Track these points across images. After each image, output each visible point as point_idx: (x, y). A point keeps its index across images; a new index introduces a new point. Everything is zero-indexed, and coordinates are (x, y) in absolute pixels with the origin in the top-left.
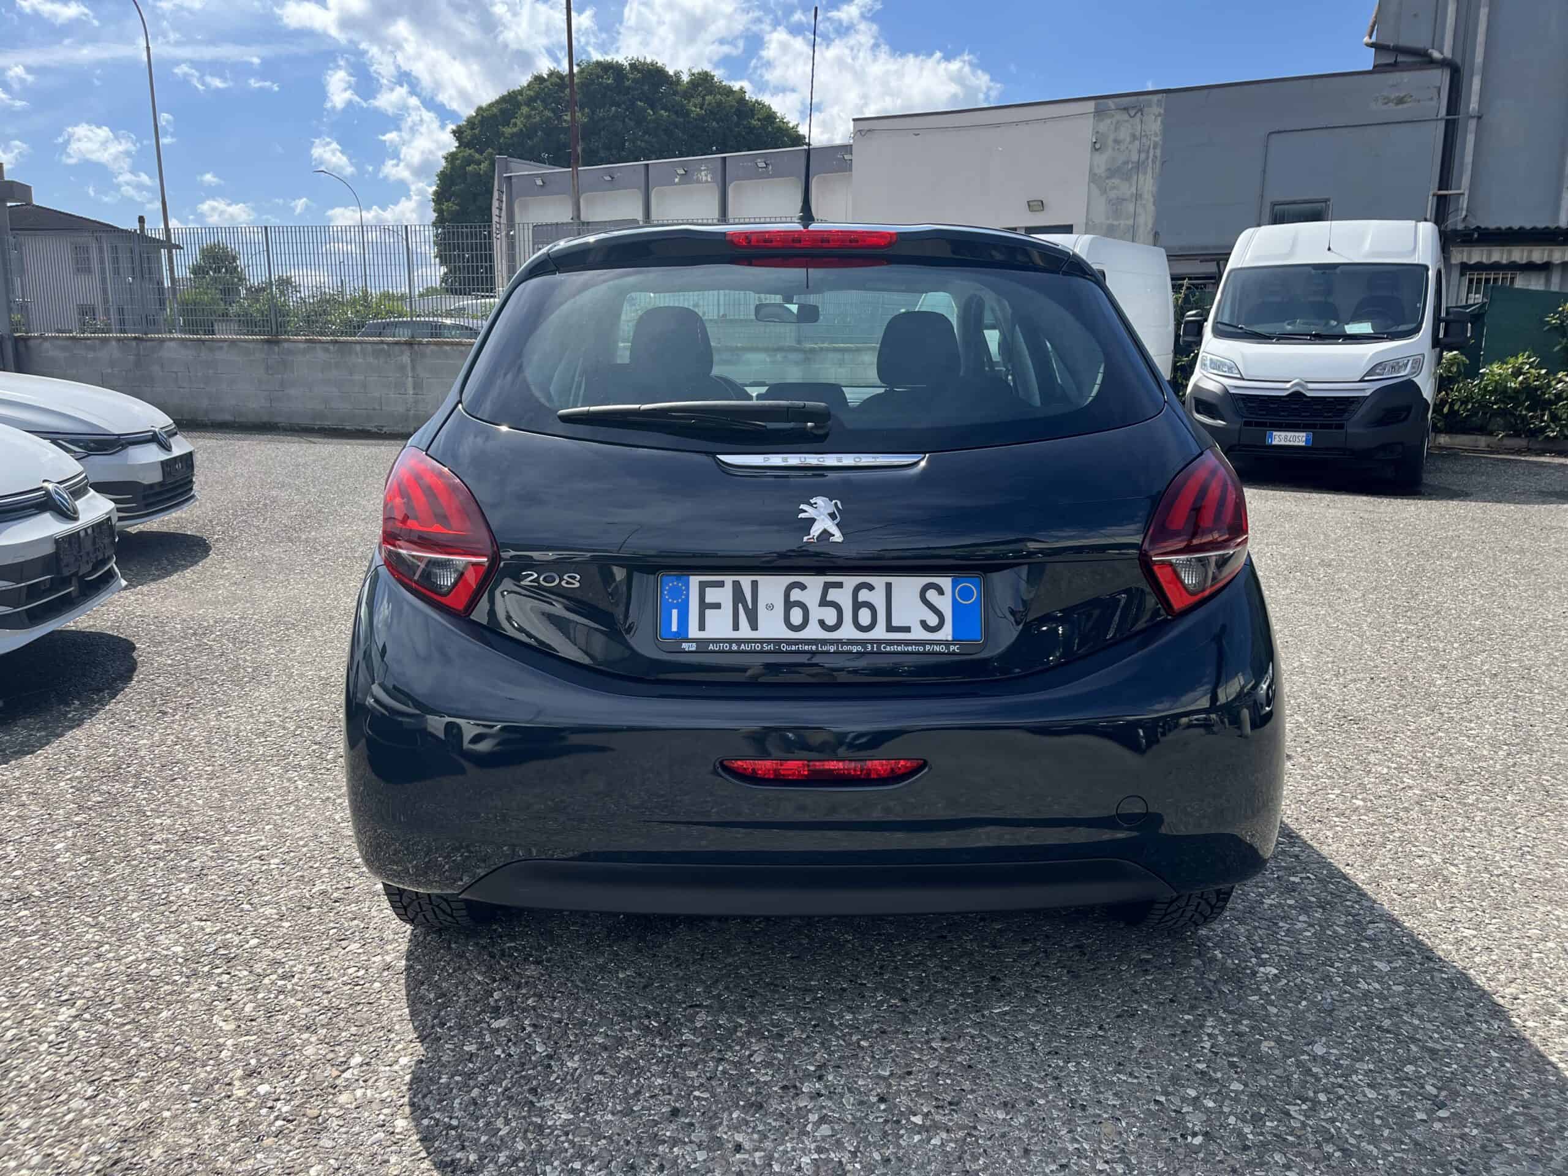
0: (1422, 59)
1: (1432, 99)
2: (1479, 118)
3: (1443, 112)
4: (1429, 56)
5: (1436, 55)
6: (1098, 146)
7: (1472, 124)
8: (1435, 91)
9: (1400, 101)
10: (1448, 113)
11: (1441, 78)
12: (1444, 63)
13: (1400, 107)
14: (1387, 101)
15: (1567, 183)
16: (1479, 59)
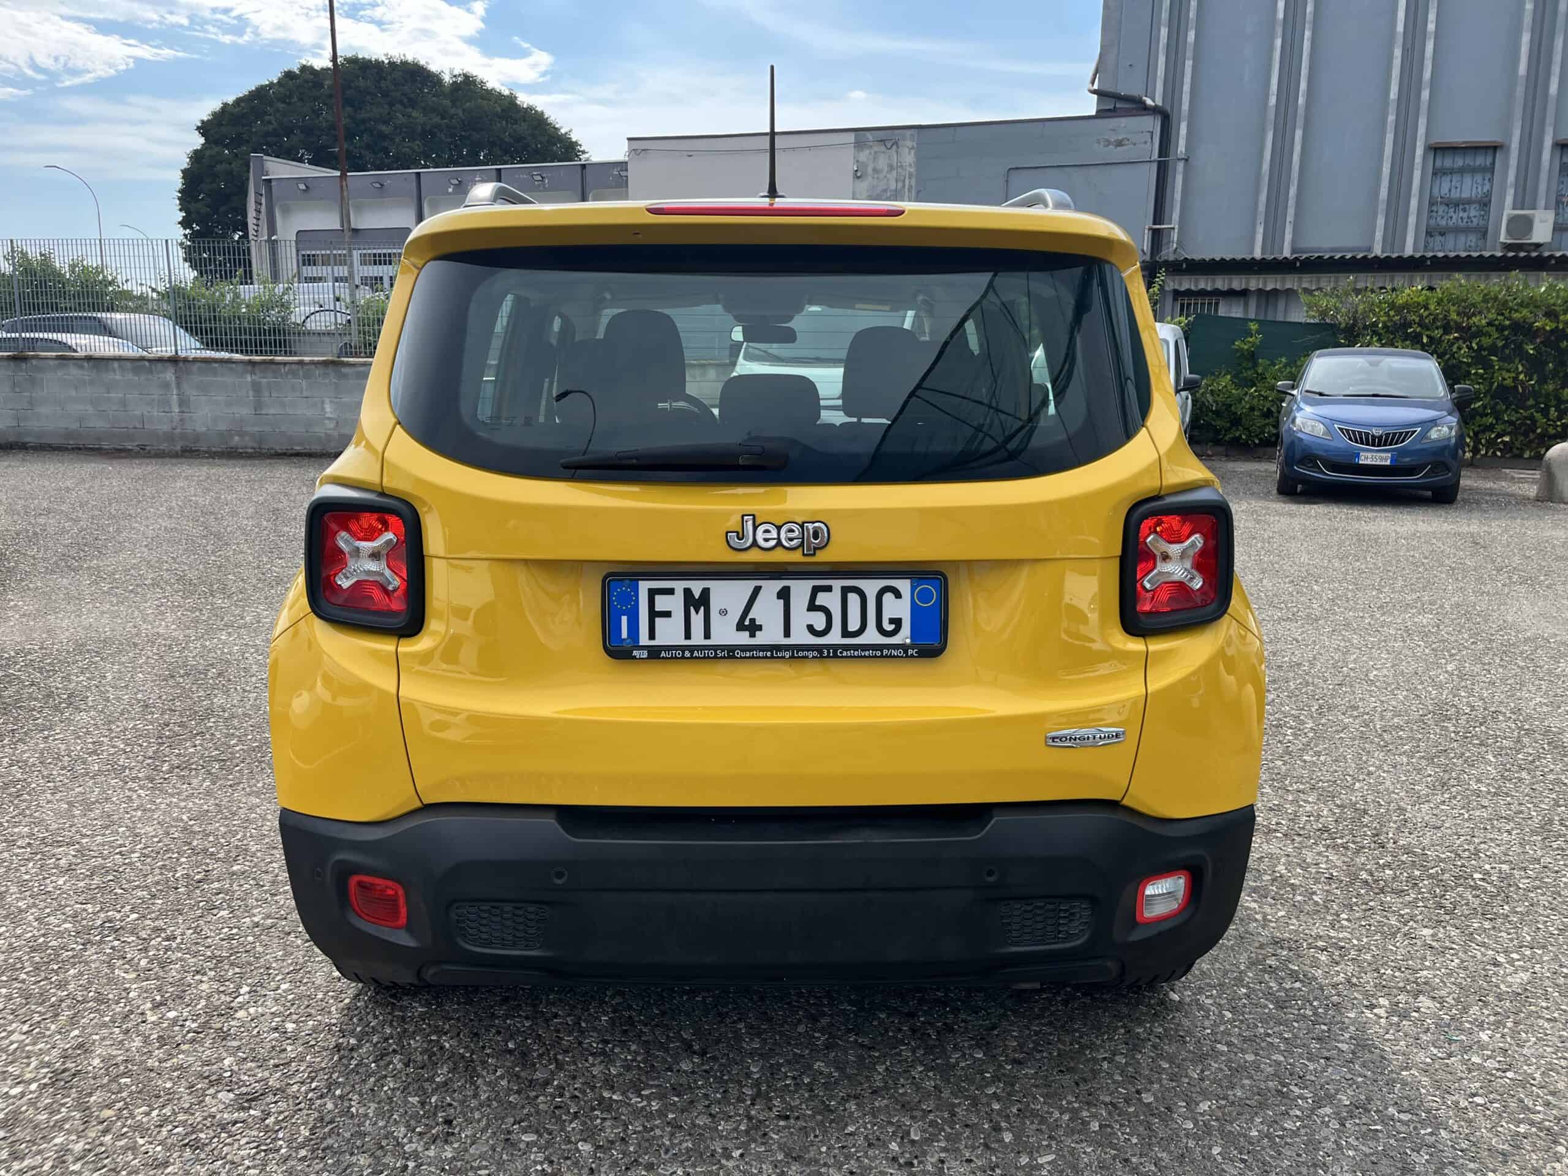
0: (1137, 106)
2: (1186, 160)
3: (1155, 156)
4: (1144, 103)
5: (1149, 102)
6: (859, 174)
7: (1180, 166)
8: (1149, 135)
9: (1119, 144)
10: (1160, 155)
11: (1153, 124)
12: (1155, 110)
13: (1119, 149)
14: (1108, 143)
15: (1261, 218)
16: (1185, 107)
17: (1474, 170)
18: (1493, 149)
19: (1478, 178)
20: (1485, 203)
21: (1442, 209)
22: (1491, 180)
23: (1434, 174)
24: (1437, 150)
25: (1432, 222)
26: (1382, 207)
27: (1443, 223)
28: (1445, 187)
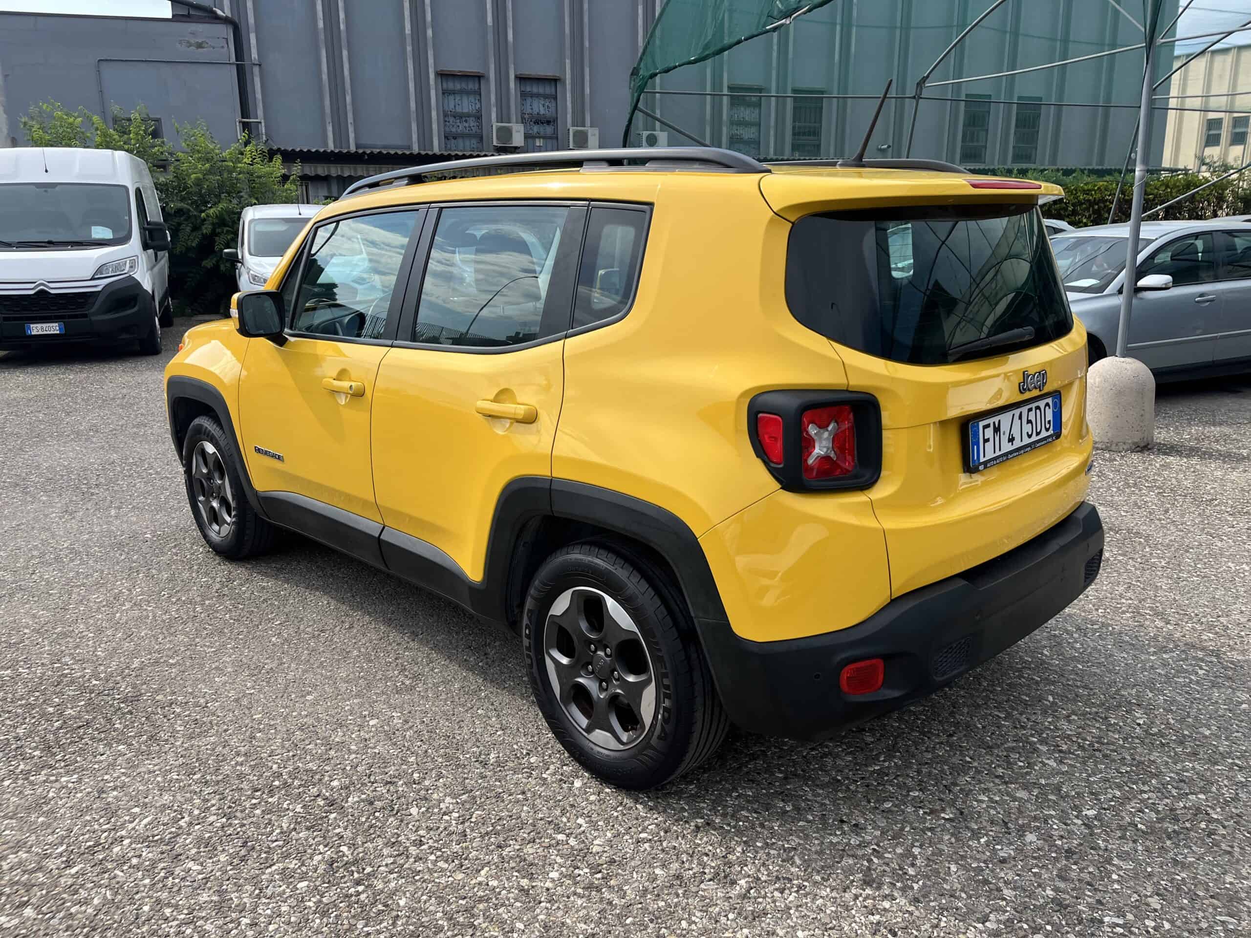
0: (209, 15)
1: (223, 47)
2: (260, 65)
3: (233, 59)
4: (215, 13)
5: (219, 12)
7: (256, 70)
8: (224, 41)
9: (200, 46)
10: (237, 59)
11: (227, 32)
12: (226, 21)
13: (200, 50)
14: (190, 45)
15: (328, 119)
16: (251, 20)
17: (468, 93)
18: (479, 77)
19: (472, 98)
20: (478, 117)
21: (451, 119)
22: (480, 101)
23: (443, 93)
24: (443, 75)
25: (447, 129)
26: (413, 116)
27: (454, 130)
28: (451, 103)
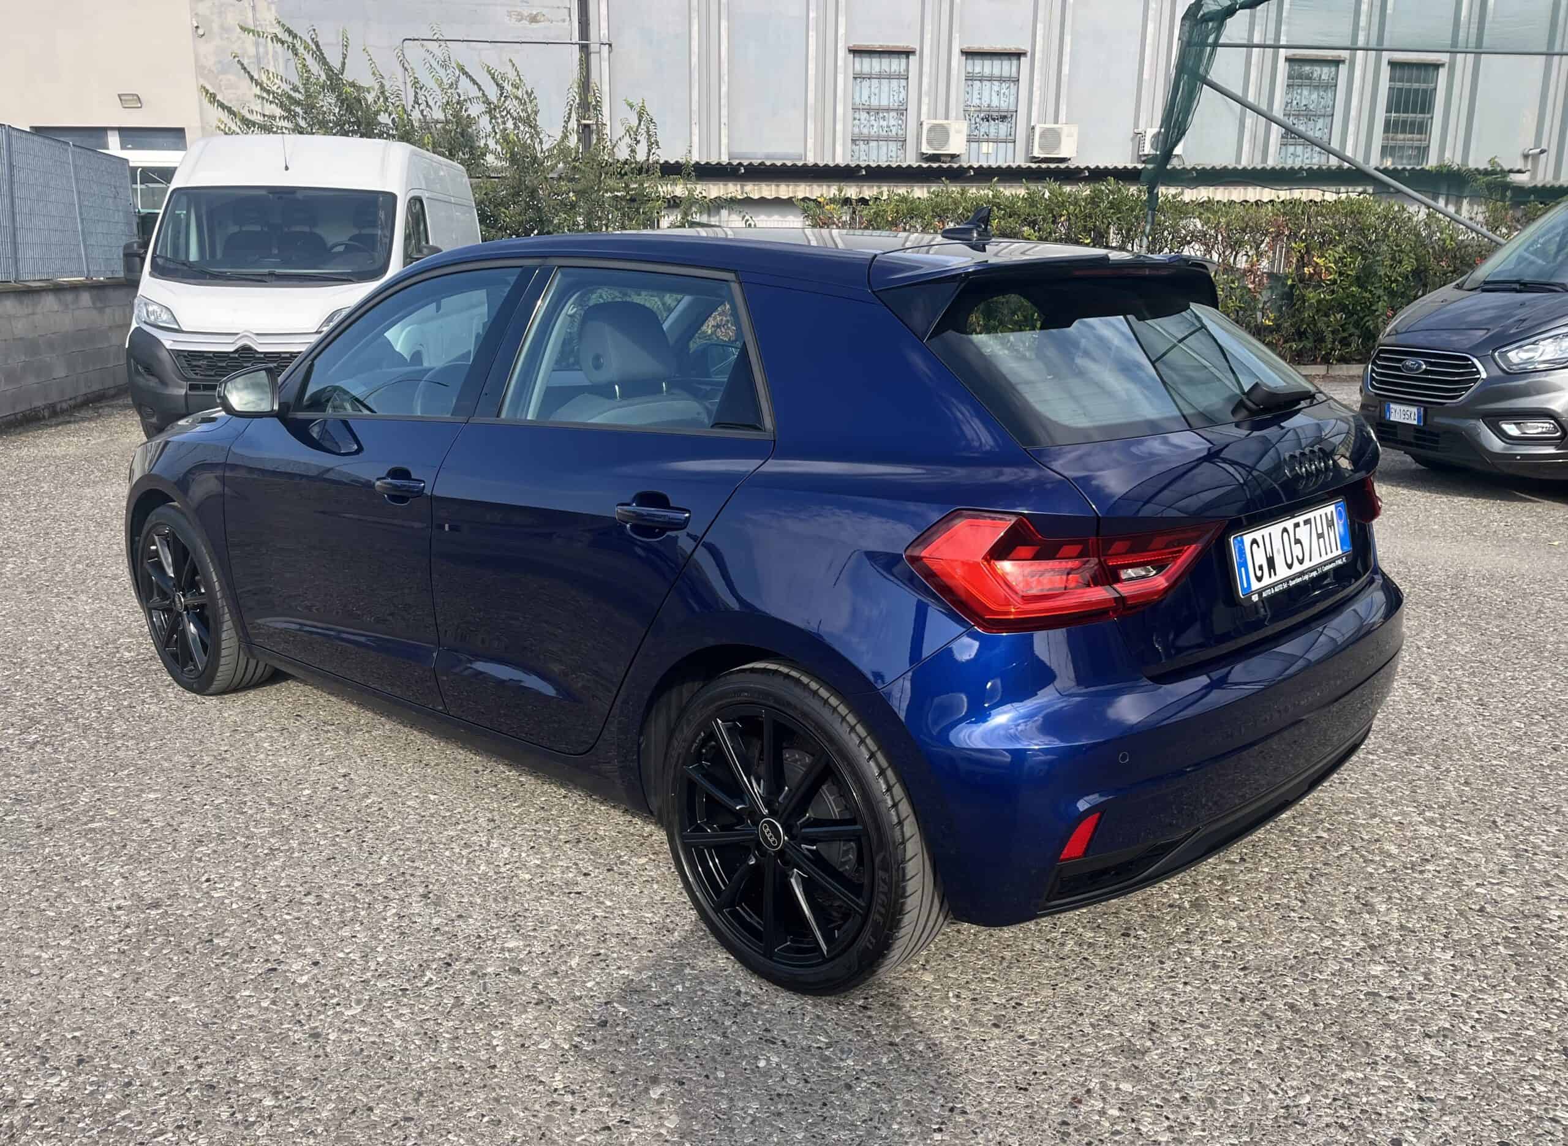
1: (563, 20)
2: (610, 45)
3: (576, 38)
6: (201, 32)
7: (604, 51)
8: (566, 11)
9: (534, 19)
10: (581, 38)
13: (534, 26)
14: (521, 18)
17: (890, 77)
18: (908, 53)
19: (894, 83)
20: (902, 111)
21: (864, 115)
22: (906, 88)
23: (855, 78)
24: (856, 52)
25: (856, 129)
26: (810, 112)
27: (865, 131)
28: (866, 93)
